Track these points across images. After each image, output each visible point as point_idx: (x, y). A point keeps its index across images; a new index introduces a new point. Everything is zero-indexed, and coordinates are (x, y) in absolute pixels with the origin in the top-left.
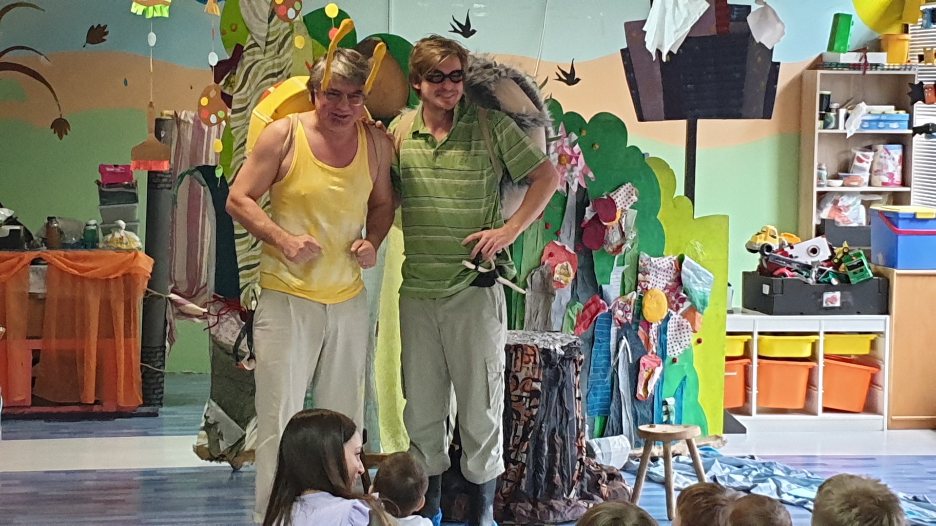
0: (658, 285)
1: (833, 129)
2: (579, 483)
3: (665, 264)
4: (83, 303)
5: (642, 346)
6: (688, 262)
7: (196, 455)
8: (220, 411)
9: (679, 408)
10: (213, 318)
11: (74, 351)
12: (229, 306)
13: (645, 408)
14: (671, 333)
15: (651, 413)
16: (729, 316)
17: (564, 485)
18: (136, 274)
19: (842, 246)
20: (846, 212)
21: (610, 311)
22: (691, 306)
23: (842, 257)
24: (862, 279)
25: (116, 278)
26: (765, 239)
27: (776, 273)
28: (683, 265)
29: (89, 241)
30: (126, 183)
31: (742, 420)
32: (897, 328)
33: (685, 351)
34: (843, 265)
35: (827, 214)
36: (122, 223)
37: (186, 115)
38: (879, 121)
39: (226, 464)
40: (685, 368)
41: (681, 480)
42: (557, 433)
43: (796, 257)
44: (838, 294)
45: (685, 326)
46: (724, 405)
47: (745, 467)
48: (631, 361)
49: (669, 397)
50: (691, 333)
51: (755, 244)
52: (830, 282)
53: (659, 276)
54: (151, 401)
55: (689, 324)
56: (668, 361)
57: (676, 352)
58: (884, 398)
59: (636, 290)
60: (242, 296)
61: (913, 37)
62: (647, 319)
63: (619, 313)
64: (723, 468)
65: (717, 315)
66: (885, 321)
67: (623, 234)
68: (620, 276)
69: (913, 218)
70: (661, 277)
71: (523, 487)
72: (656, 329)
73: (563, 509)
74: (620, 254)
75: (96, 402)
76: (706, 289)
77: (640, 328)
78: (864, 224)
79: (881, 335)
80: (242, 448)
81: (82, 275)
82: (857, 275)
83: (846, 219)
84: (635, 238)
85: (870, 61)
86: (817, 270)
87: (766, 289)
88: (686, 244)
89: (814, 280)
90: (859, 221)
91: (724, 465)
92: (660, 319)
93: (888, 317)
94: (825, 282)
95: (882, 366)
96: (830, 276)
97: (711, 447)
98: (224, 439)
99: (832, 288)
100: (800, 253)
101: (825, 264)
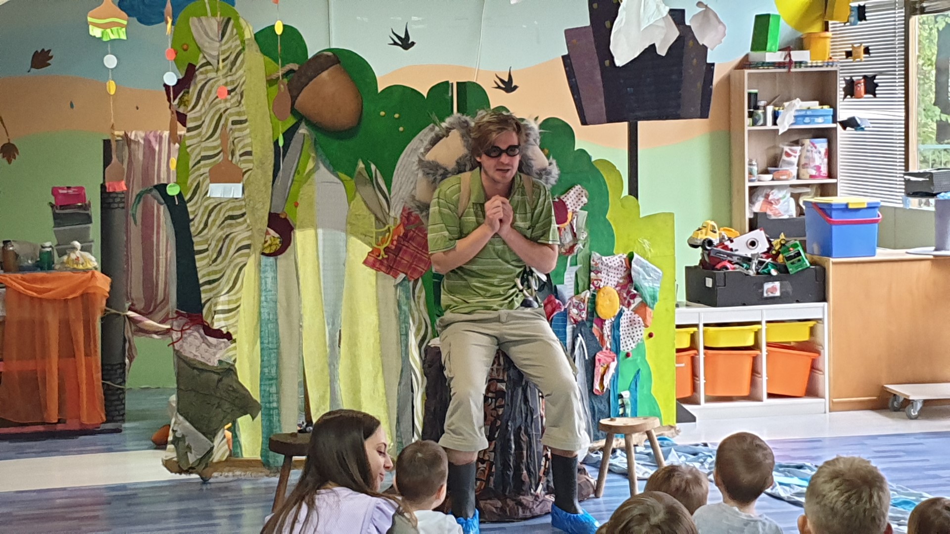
0: (610, 282)
1: (762, 125)
2: (545, 478)
3: (616, 262)
4: (43, 324)
5: (597, 343)
6: (637, 259)
7: (165, 469)
8: (187, 424)
9: (634, 401)
10: (177, 334)
11: (35, 372)
12: (191, 320)
13: (601, 403)
14: (624, 329)
15: (607, 407)
16: (677, 310)
17: (531, 481)
18: (94, 294)
19: (779, 238)
20: (777, 204)
21: (565, 309)
22: (642, 302)
23: (780, 248)
24: (800, 269)
25: (74, 298)
26: (706, 235)
27: (718, 266)
28: (633, 262)
29: (44, 263)
30: (79, 204)
31: (692, 410)
32: (835, 314)
33: (638, 346)
34: (781, 256)
35: (759, 208)
36: (77, 244)
37: (136, 135)
38: (804, 116)
39: (195, 476)
40: (639, 361)
41: (641, 470)
42: (523, 432)
43: (736, 250)
44: (777, 284)
45: (637, 322)
46: (677, 395)
47: (700, 455)
48: (587, 358)
49: (625, 390)
50: (643, 328)
51: (697, 239)
52: (769, 273)
53: (610, 274)
54: (113, 417)
55: (640, 319)
56: (622, 355)
57: (629, 347)
58: (825, 381)
59: (589, 288)
60: (205, 311)
61: (833, 34)
62: (601, 316)
63: (574, 311)
64: (680, 457)
65: (667, 310)
66: (823, 308)
67: (574, 235)
68: (574, 275)
69: (846, 208)
70: (612, 274)
71: (492, 485)
72: (610, 325)
73: (531, 504)
74: (573, 254)
75: (59, 421)
76: (655, 285)
77: (594, 325)
78: (794, 216)
79: (820, 321)
80: (211, 460)
81: (39, 296)
82: (796, 265)
83: (777, 212)
84: (586, 238)
85: (794, 59)
86: (757, 262)
87: (709, 283)
88: (635, 243)
89: (755, 272)
90: (790, 213)
91: (680, 454)
92: (612, 315)
93: (825, 304)
94: (764, 273)
95: (822, 351)
96: (770, 267)
97: (666, 437)
98: (193, 451)
99: (772, 279)
100: (740, 246)
101: (764, 256)
